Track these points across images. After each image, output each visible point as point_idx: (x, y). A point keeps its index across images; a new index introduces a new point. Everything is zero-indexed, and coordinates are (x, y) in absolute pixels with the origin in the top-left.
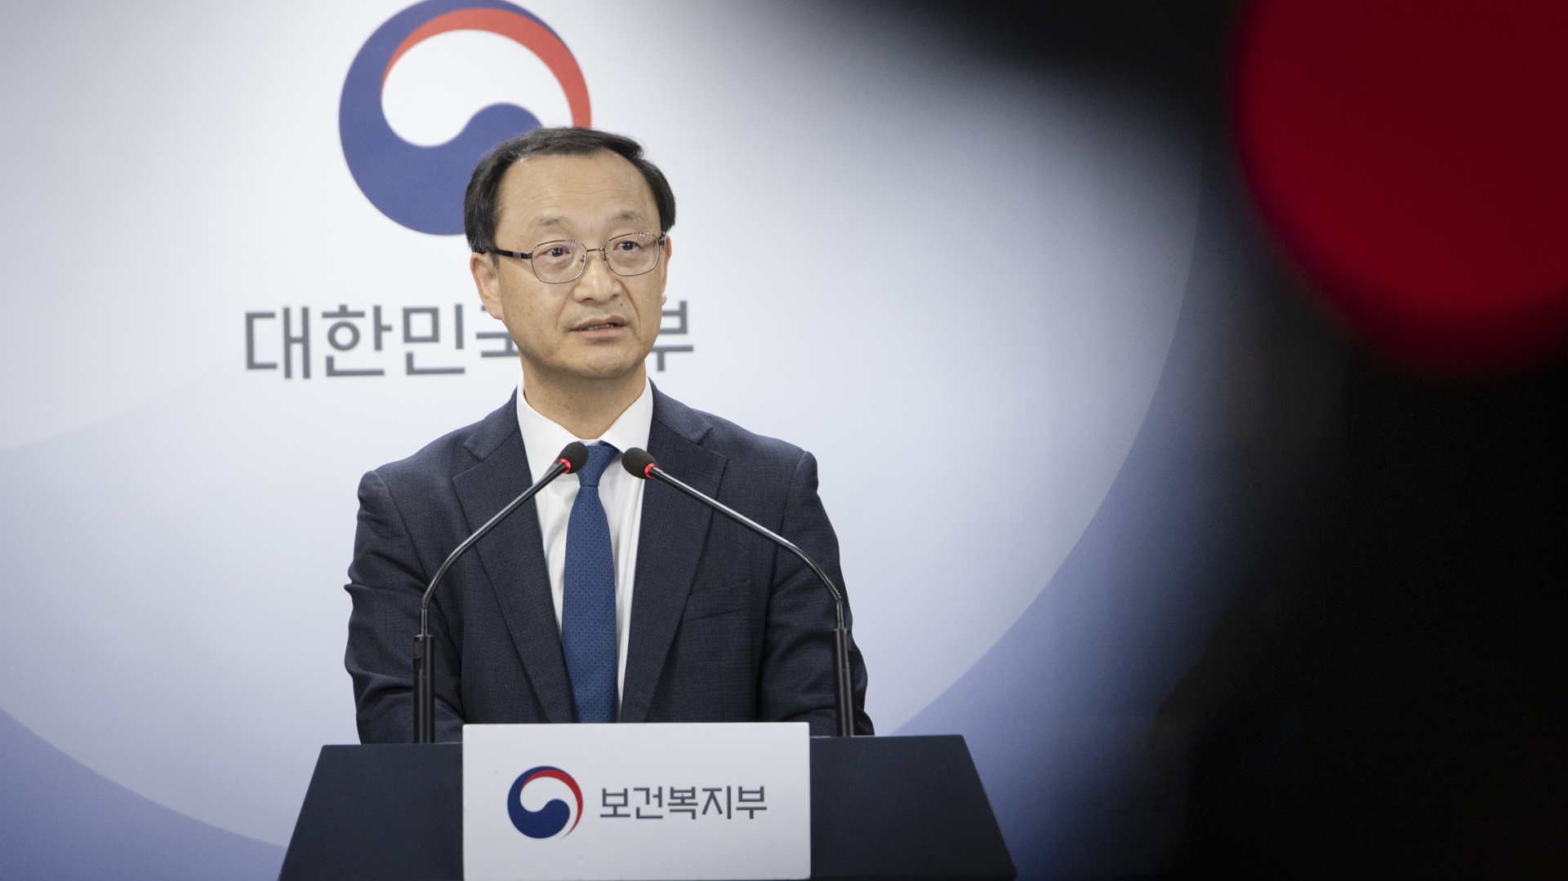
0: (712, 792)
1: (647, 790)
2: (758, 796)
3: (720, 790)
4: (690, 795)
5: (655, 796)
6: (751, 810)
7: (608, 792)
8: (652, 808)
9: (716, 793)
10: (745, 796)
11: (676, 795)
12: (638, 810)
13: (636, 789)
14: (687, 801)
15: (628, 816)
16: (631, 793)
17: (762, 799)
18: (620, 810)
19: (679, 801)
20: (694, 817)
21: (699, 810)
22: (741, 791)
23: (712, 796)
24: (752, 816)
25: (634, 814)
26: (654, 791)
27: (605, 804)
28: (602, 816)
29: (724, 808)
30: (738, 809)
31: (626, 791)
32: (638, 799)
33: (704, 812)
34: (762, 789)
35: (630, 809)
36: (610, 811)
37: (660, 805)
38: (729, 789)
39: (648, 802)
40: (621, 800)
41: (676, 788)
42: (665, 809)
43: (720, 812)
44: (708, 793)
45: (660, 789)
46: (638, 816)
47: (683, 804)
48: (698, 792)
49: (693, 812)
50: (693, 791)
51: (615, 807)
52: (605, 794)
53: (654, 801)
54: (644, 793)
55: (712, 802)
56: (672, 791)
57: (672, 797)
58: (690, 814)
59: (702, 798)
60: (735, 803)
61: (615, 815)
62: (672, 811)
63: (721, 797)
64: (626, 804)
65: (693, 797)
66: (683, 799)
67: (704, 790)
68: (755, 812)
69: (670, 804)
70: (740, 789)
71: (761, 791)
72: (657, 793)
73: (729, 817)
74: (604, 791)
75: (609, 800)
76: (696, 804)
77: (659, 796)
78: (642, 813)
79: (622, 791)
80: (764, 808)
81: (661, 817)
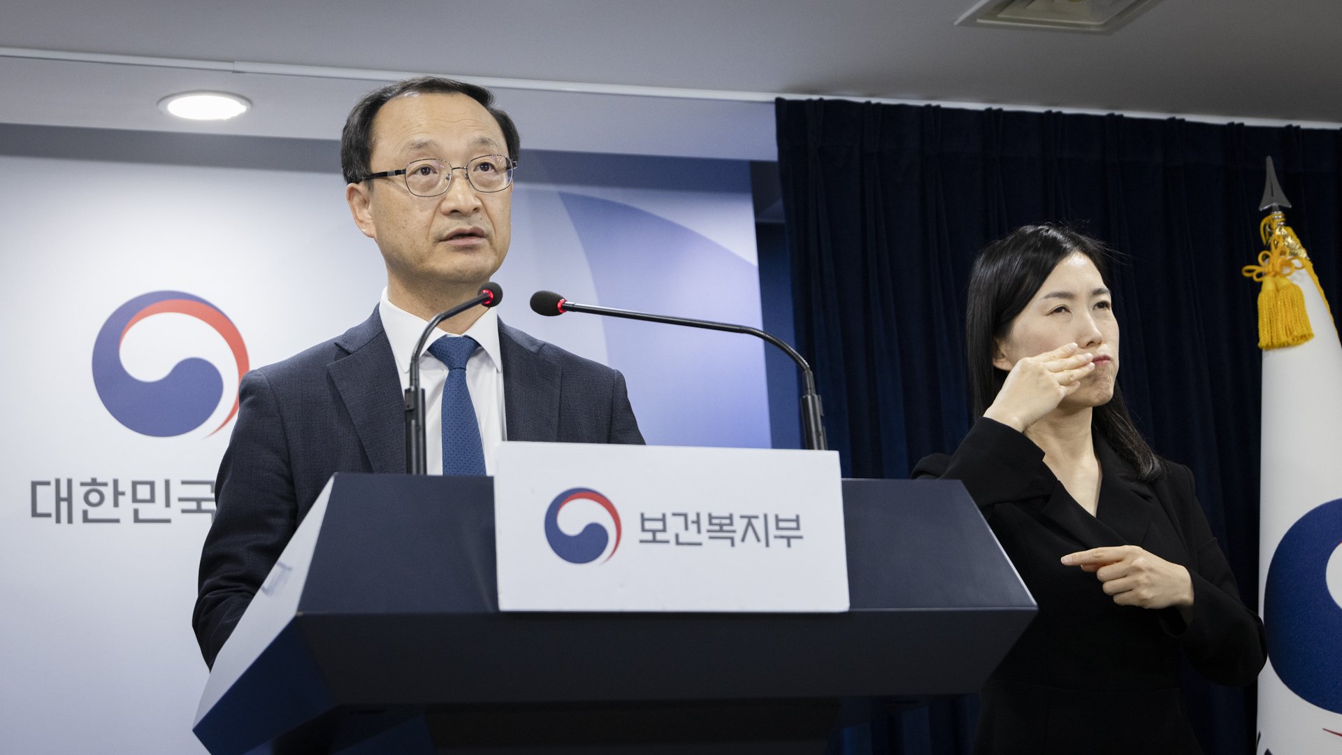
0: (750, 519)
1: (685, 516)
2: (794, 525)
3: (756, 517)
4: (727, 521)
5: (693, 522)
6: (789, 538)
7: (646, 516)
8: (691, 535)
9: (754, 521)
10: (782, 524)
11: (714, 521)
12: (677, 536)
13: (674, 515)
14: (725, 528)
15: (667, 542)
16: (669, 519)
17: (798, 528)
18: (660, 536)
19: (717, 528)
20: (733, 545)
21: (738, 537)
22: (778, 520)
23: (750, 524)
24: (789, 545)
25: (673, 541)
26: (692, 517)
27: (644, 530)
28: (642, 541)
29: (762, 536)
30: (776, 537)
31: (664, 515)
32: (675, 525)
33: (743, 540)
34: (798, 517)
35: (669, 535)
36: (649, 536)
37: (699, 531)
38: (766, 516)
39: (686, 528)
40: (659, 525)
41: (714, 514)
42: (704, 537)
43: (758, 540)
44: (745, 521)
45: (698, 515)
46: (678, 543)
47: (721, 530)
48: (736, 519)
49: (732, 539)
50: (731, 517)
51: (654, 532)
52: (643, 519)
53: (693, 527)
54: (682, 519)
55: (750, 530)
56: (711, 517)
57: (711, 524)
58: (729, 542)
59: (740, 525)
60: (773, 531)
61: (654, 541)
62: (711, 538)
63: (759, 524)
64: (664, 530)
65: (731, 524)
66: (721, 525)
67: (742, 517)
68: (793, 541)
69: (709, 531)
70: (777, 516)
71: (797, 520)
72: (695, 518)
73: (767, 545)
74: (642, 515)
75: (648, 525)
76: (734, 532)
77: (698, 522)
78: (681, 540)
79: (660, 516)
80: (801, 537)
81: (700, 544)
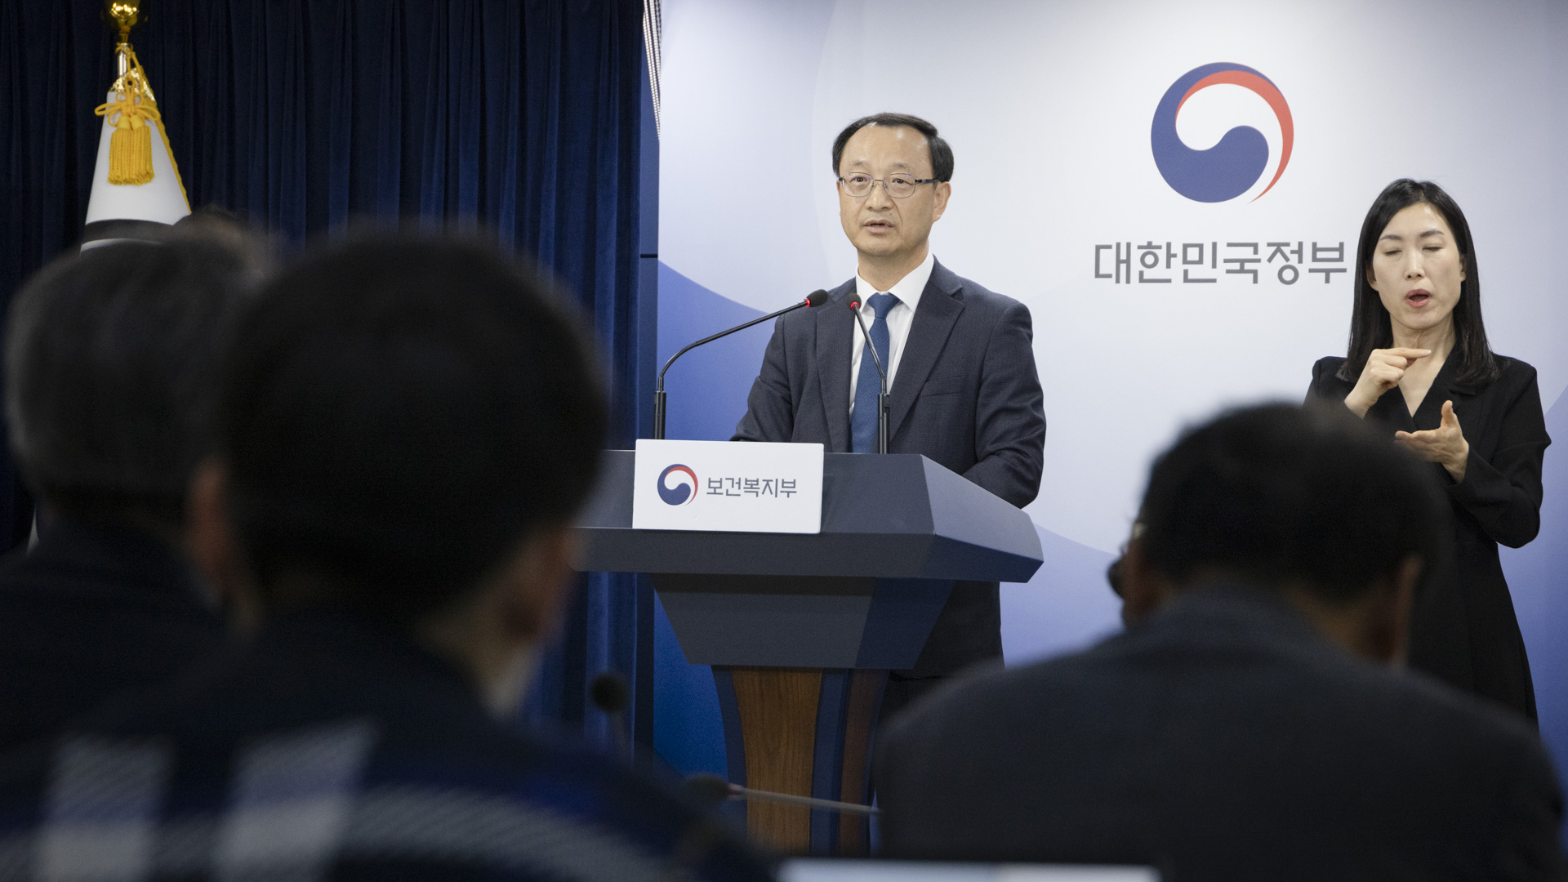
0: (768, 482)
1: (733, 480)
2: (792, 485)
3: (772, 481)
4: (755, 483)
5: (737, 483)
6: (788, 493)
7: (712, 480)
8: (735, 490)
9: (770, 483)
10: (785, 485)
11: (748, 483)
12: (727, 491)
13: (727, 479)
14: (754, 486)
15: (722, 494)
16: (724, 481)
17: (794, 487)
18: (718, 491)
19: (750, 486)
20: (757, 496)
21: (760, 491)
22: (783, 482)
23: (768, 484)
24: (788, 497)
25: (725, 493)
26: (736, 480)
27: (710, 487)
28: (708, 493)
29: (774, 492)
30: (782, 492)
31: (721, 479)
32: (727, 484)
33: (763, 493)
35: (723, 490)
36: (712, 491)
37: (739, 488)
38: (777, 480)
39: (733, 486)
40: (718, 485)
41: (748, 479)
42: (742, 490)
43: (772, 493)
44: (765, 482)
45: (740, 479)
46: (727, 494)
47: (752, 488)
48: (760, 482)
49: (757, 493)
50: (757, 481)
51: (715, 488)
52: (710, 481)
53: (736, 486)
54: (731, 481)
55: (768, 488)
56: (746, 480)
57: (746, 484)
58: (755, 494)
59: (762, 485)
60: (780, 488)
61: (715, 493)
62: (746, 492)
63: (773, 485)
64: (721, 487)
65: (757, 484)
66: (752, 485)
67: (763, 480)
68: (791, 494)
69: (745, 488)
70: (782, 480)
71: (794, 482)
72: (738, 481)
73: (776, 496)
74: (710, 479)
75: (712, 485)
76: (759, 488)
77: (739, 483)
78: (729, 493)
79: (719, 480)
80: (795, 492)
81: (739, 495)
